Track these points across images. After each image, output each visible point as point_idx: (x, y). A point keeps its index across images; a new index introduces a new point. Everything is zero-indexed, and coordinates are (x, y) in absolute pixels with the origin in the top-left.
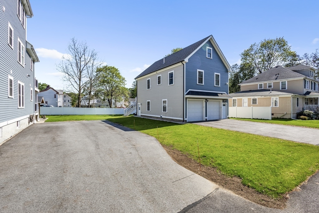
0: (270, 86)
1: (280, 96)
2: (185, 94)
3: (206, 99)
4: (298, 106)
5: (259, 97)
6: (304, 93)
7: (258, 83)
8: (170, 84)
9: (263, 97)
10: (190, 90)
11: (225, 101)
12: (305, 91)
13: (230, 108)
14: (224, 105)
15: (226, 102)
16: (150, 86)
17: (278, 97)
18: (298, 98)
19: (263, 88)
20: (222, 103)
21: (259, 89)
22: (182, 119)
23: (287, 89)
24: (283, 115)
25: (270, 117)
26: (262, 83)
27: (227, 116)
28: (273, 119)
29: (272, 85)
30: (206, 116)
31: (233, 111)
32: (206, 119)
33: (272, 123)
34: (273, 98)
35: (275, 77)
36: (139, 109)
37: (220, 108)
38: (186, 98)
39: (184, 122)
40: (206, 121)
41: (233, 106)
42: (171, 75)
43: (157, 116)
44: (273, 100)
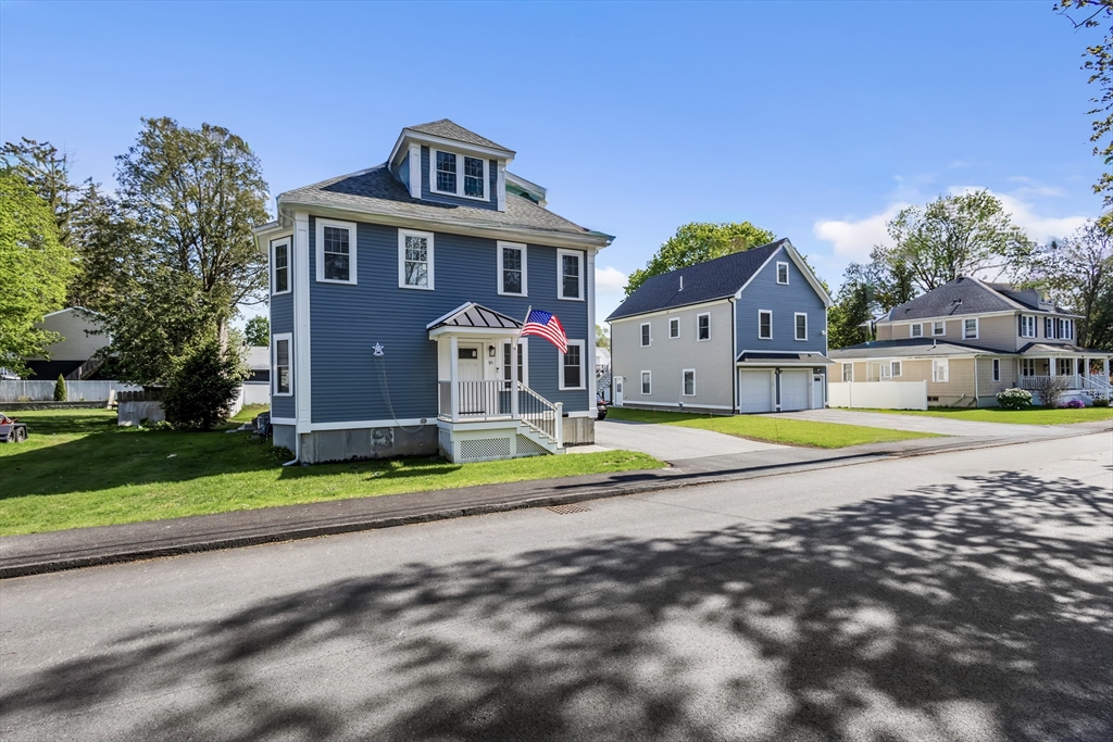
0: (938, 331)
1: (951, 357)
2: (736, 359)
3: (778, 368)
4: (996, 378)
5: (906, 359)
6: (1018, 349)
7: (911, 323)
8: (701, 338)
9: (913, 359)
10: (745, 351)
11: (819, 370)
12: (1020, 342)
13: (830, 385)
14: (817, 379)
15: (820, 372)
16: (651, 340)
17: (946, 360)
18: (996, 362)
19: (922, 336)
20: (813, 376)
21: (912, 336)
22: (731, 408)
23: (977, 337)
24: (958, 399)
25: (924, 404)
26: (920, 322)
27: (825, 404)
28: (930, 408)
29: (944, 327)
30: (778, 403)
31: (838, 392)
32: (778, 409)
33: (926, 416)
34: (936, 362)
35: (949, 308)
36: (619, 390)
37: (809, 385)
38: (738, 367)
39: (734, 412)
40: (779, 411)
41: (845, 379)
42: (704, 321)
43: (669, 404)
44: (936, 367)
